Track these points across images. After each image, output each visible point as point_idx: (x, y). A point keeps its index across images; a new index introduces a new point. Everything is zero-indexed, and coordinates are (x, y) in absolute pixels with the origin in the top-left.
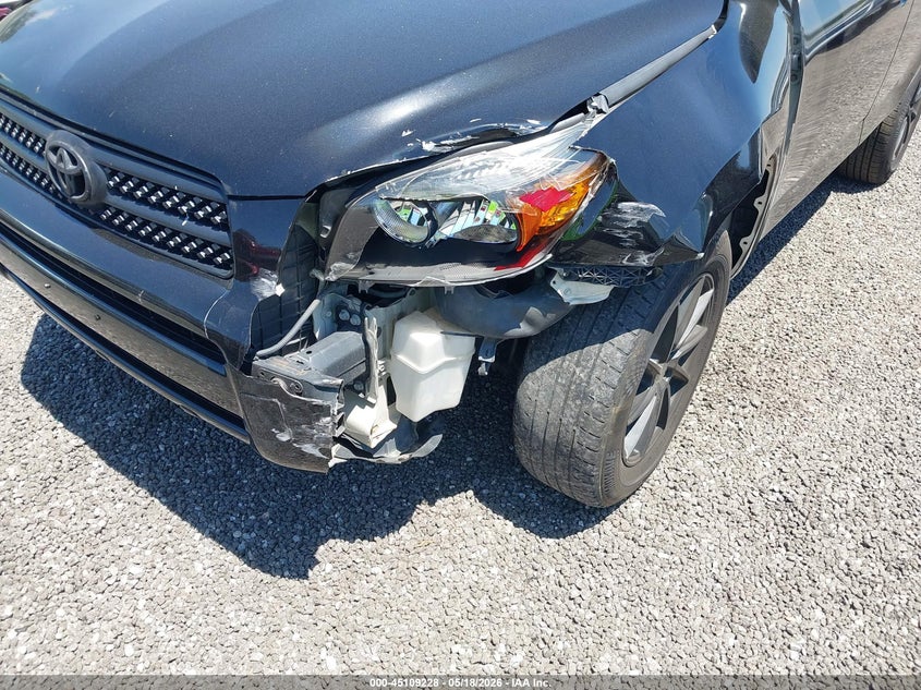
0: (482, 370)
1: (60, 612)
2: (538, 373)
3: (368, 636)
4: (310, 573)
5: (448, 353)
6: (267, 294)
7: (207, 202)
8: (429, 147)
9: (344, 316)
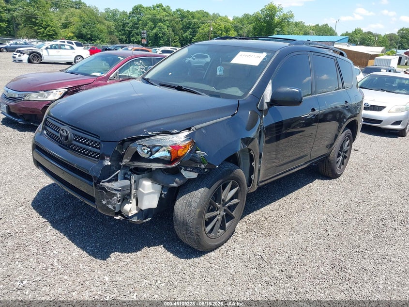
0: (163, 196)
1: (32, 260)
2: (179, 200)
3: (120, 275)
4: (107, 259)
5: (153, 189)
6: (106, 164)
7: (96, 142)
8: (150, 133)
9: (126, 176)
